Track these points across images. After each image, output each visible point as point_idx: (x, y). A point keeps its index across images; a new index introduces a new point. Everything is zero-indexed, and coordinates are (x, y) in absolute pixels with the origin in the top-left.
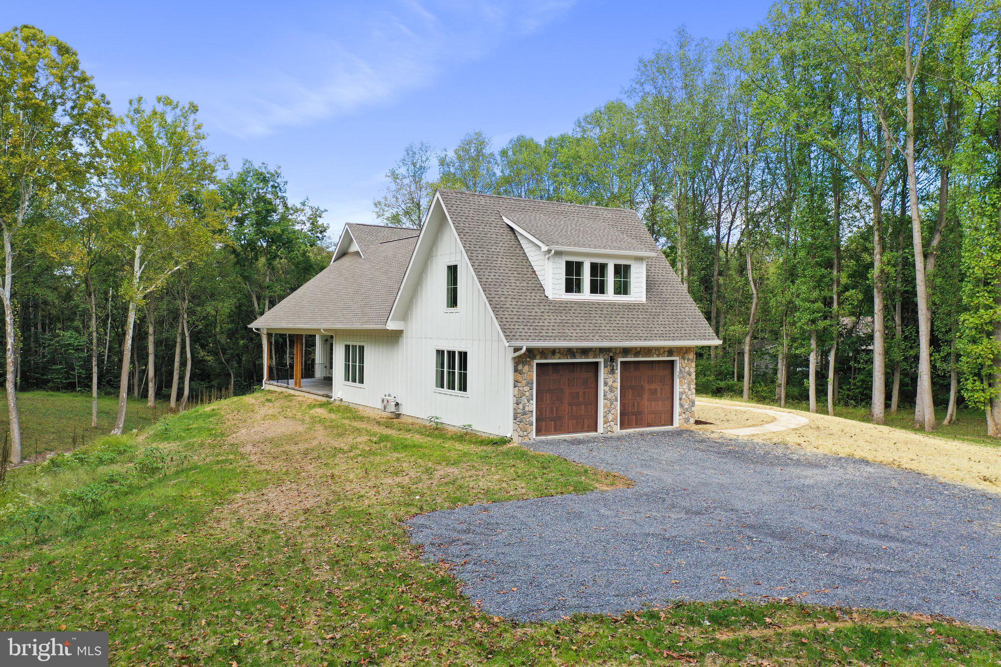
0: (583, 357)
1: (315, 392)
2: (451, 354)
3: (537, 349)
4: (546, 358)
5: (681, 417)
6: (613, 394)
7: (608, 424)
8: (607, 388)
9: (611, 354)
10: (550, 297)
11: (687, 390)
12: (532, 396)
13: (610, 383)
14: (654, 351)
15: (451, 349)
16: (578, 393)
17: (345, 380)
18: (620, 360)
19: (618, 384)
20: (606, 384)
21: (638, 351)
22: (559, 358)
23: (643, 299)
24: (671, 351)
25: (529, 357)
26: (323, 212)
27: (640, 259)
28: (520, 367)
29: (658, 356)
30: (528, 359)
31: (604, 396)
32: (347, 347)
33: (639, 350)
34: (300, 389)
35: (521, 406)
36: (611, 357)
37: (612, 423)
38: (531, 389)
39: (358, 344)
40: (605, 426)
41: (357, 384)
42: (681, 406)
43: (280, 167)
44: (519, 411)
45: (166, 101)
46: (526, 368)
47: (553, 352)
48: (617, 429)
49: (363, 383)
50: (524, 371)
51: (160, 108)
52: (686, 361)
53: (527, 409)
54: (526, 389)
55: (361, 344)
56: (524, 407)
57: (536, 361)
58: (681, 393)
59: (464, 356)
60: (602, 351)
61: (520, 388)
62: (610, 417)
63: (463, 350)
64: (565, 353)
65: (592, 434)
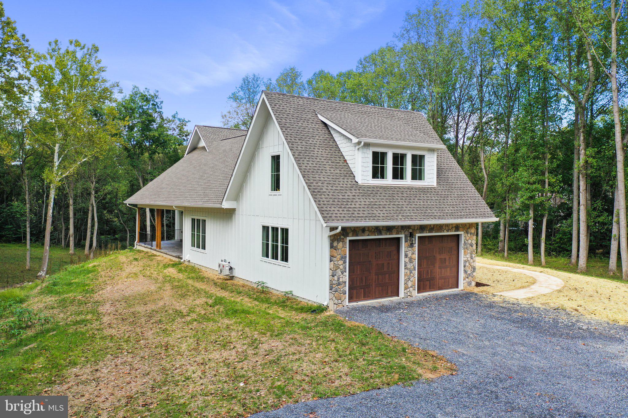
0: (388, 233)
1: (170, 253)
2: (275, 229)
3: (350, 228)
4: (357, 235)
5: (465, 281)
6: (412, 264)
7: (408, 290)
8: (407, 260)
9: (411, 231)
10: (360, 182)
11: (469, 259)
12: (345, 268)
13: (410, 255)
14: (444, 227)
15: (275, 225)
16: (383, 264)
17: (192, 246)
18: (418, 235)
19: (416, 256)
20: (406, 256)
21: (432, 228)
22: (368, 235)
23: (435, 184)
24: (457, 227)
25: (343, 235)
26: (187, 122)
27: (431, 150)
28: (335, 244)
29: (448, 231)
30: (342, 237)
31: (405, 266)
32: (193, 220)
33: (432, 226)
34: (160, 250)
35: (336, 278)
36: (411, 233)
37: (411, 289)
38: (345, 262)
39: (201, 218)
40: (406, 291)
41: (201, 250)
42: (465, 272)
43: (158, 91)
44: (334, 282)
45: (77, 43)
46: (341, 244)
47: (363, 230)
48: (415, 293)
49: (205, 249)
50: (339, 247)
51: (72, 48)
52: (469, 235)
53: (341, 280)
54: (341, 262)
55: (204, 218)
56: (339, 279)
57: (349, 238)
58: (465, 262)
59: (285, 232)
60: (403, 228)
61: (336, 262)
62: (410, 284)
63: (285, 227)
64: (373, 230)
65: (395, 299)
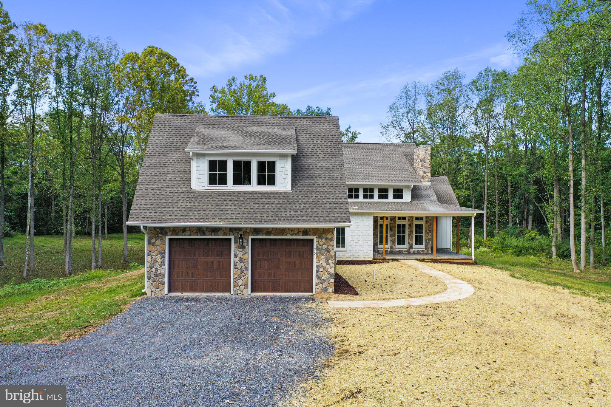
0: (213, 234)
3: (169, 228)
4: (177, 235)
5: (318, 287)
6: (243, 265)
7: (238, 288)
8: (237, 260)
9: (241, 233)
10: (194, 189)
11: (324, 265)
12: (164, 262)
13: (240, 255)
14: (287, 231)
16: (213, 262)
18: (250, 238)
20: (236, 256)
21: (269, 231)
22: (190, 235)
23: (289, 188)
24: (306, 231)
25: (161, 234)
28: (153, 241)
29: (292, 235)
30: (160, 235)
31: (234, 265)
33: (271, 230)
35: (154, 270)
36: (241, 235)
37: (242, 288)
38: (164, 257)
40: (235, 289)
42: (318, 277)
44: (152, 273)
46: (158, 242)
47: (184, 230)
48: (248, 293)
50: (156, 244)
52: (324, 240)
53: (159, 272)
54: (159, 257)
56: (156, 271)
57: (167, 238)
58: (318, 267)
60: (231, 229)
61: (153, 257)
62: (240, 282)
64: (195, 231)
65: (226, 294)
